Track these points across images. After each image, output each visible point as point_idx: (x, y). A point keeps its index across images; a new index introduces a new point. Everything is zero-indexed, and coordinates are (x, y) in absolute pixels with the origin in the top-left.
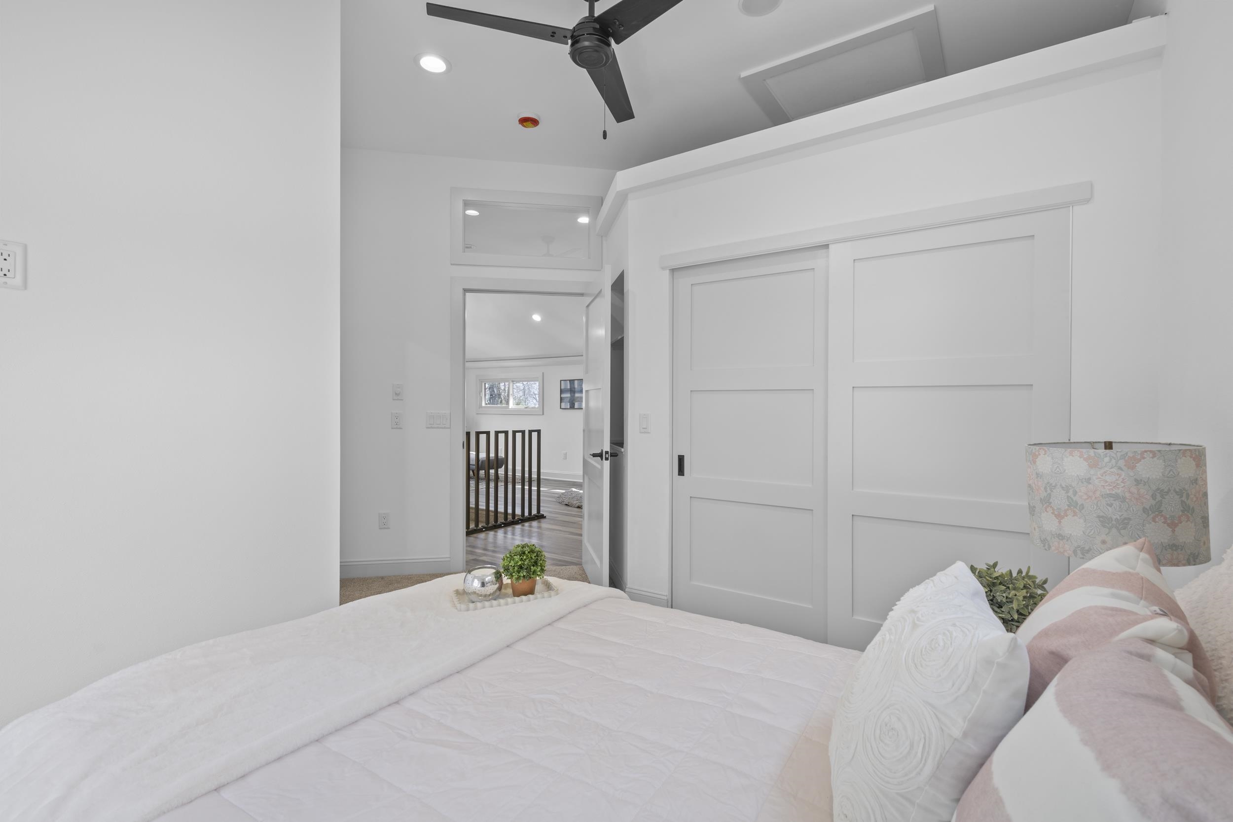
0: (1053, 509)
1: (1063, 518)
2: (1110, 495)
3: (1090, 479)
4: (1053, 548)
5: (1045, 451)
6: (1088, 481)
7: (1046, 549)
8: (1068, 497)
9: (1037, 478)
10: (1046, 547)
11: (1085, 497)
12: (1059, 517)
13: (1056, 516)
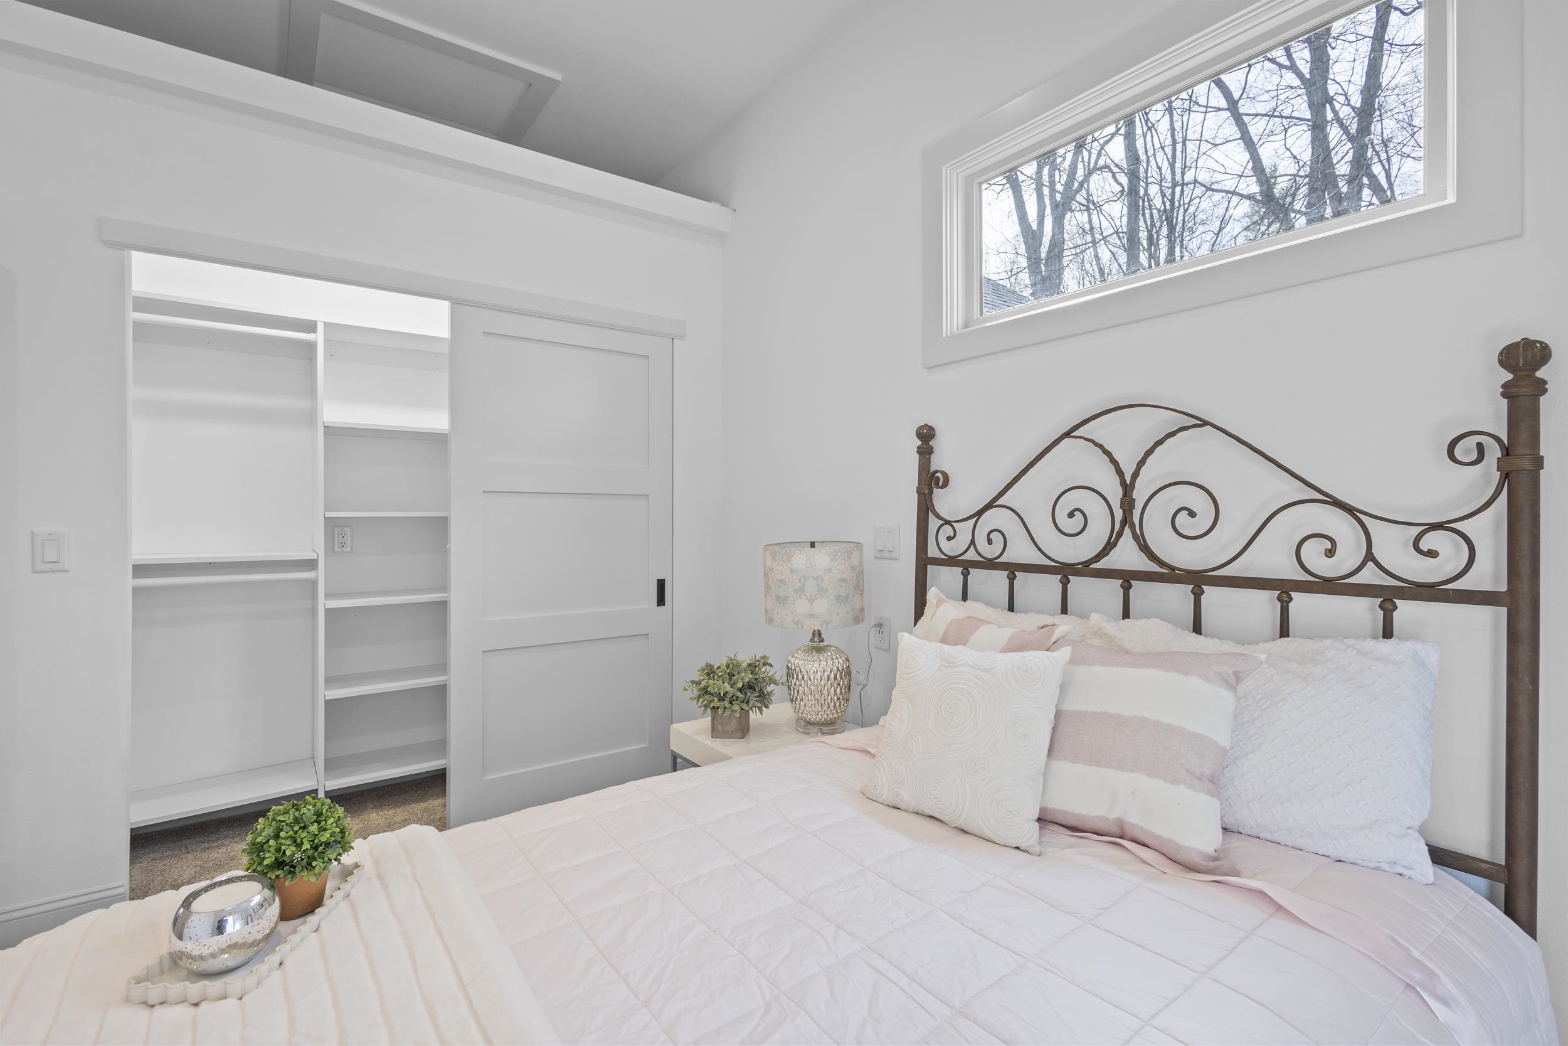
0: (807, 596)
1: (814, 601)
2: (841, 579)
3: (831, 569)
4: (805, 626)
5: (801, 551)
6: (830, 570)
7: (798, 629)
8: (818, 584)
9: (791, 573)
10: (800, 626)
11: (828, 583)
12: (811, 600)
13: (809, 601)
